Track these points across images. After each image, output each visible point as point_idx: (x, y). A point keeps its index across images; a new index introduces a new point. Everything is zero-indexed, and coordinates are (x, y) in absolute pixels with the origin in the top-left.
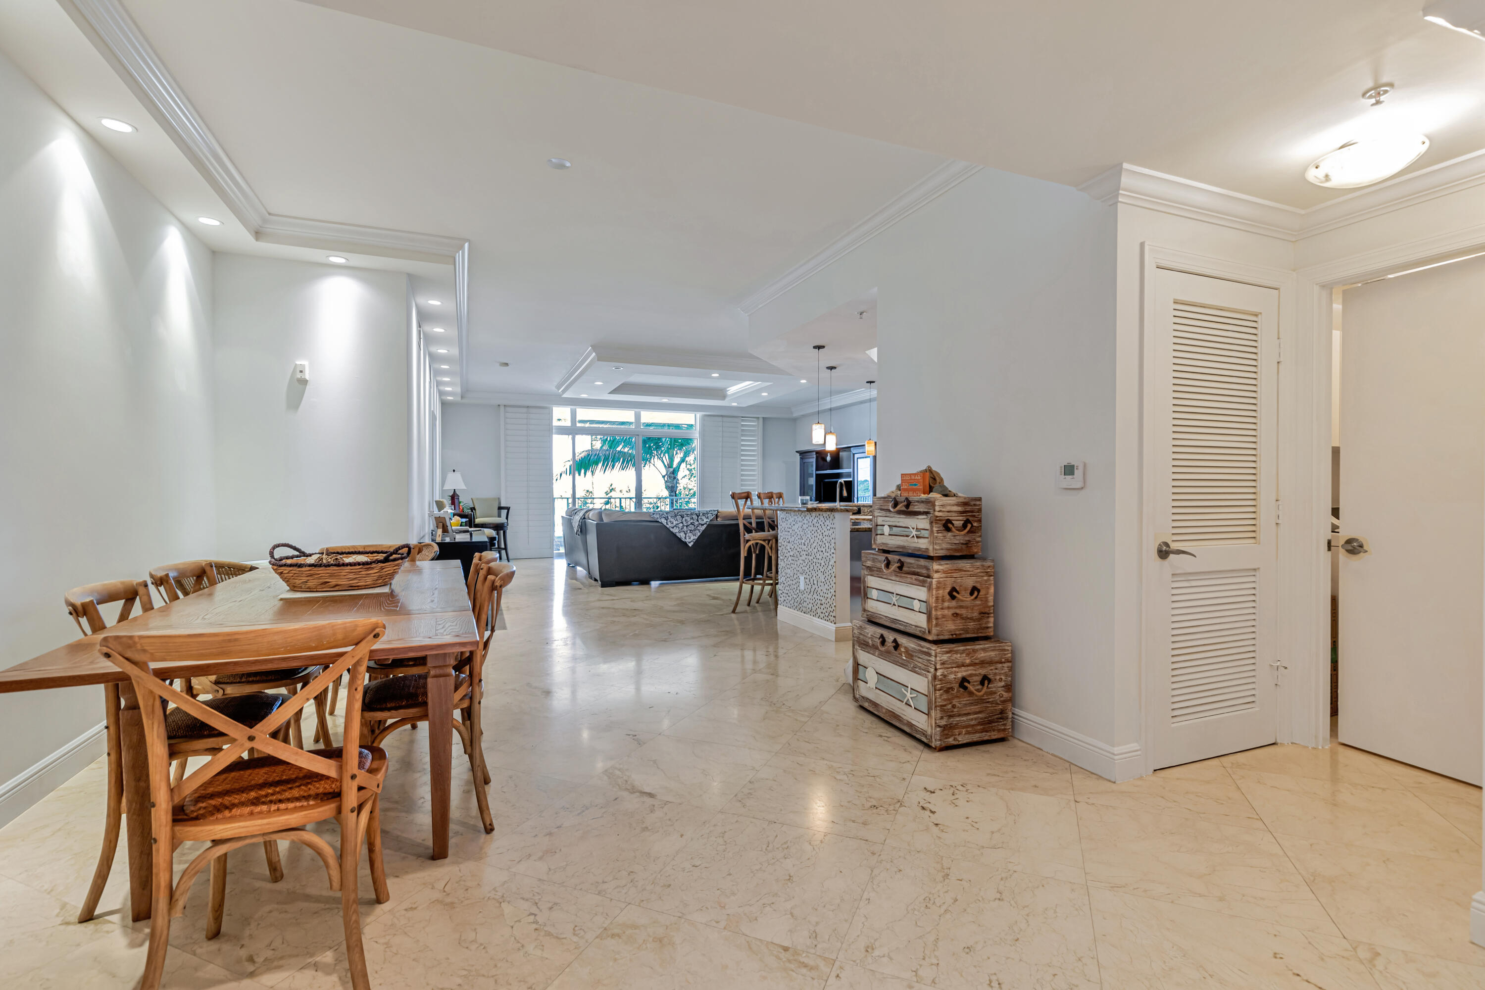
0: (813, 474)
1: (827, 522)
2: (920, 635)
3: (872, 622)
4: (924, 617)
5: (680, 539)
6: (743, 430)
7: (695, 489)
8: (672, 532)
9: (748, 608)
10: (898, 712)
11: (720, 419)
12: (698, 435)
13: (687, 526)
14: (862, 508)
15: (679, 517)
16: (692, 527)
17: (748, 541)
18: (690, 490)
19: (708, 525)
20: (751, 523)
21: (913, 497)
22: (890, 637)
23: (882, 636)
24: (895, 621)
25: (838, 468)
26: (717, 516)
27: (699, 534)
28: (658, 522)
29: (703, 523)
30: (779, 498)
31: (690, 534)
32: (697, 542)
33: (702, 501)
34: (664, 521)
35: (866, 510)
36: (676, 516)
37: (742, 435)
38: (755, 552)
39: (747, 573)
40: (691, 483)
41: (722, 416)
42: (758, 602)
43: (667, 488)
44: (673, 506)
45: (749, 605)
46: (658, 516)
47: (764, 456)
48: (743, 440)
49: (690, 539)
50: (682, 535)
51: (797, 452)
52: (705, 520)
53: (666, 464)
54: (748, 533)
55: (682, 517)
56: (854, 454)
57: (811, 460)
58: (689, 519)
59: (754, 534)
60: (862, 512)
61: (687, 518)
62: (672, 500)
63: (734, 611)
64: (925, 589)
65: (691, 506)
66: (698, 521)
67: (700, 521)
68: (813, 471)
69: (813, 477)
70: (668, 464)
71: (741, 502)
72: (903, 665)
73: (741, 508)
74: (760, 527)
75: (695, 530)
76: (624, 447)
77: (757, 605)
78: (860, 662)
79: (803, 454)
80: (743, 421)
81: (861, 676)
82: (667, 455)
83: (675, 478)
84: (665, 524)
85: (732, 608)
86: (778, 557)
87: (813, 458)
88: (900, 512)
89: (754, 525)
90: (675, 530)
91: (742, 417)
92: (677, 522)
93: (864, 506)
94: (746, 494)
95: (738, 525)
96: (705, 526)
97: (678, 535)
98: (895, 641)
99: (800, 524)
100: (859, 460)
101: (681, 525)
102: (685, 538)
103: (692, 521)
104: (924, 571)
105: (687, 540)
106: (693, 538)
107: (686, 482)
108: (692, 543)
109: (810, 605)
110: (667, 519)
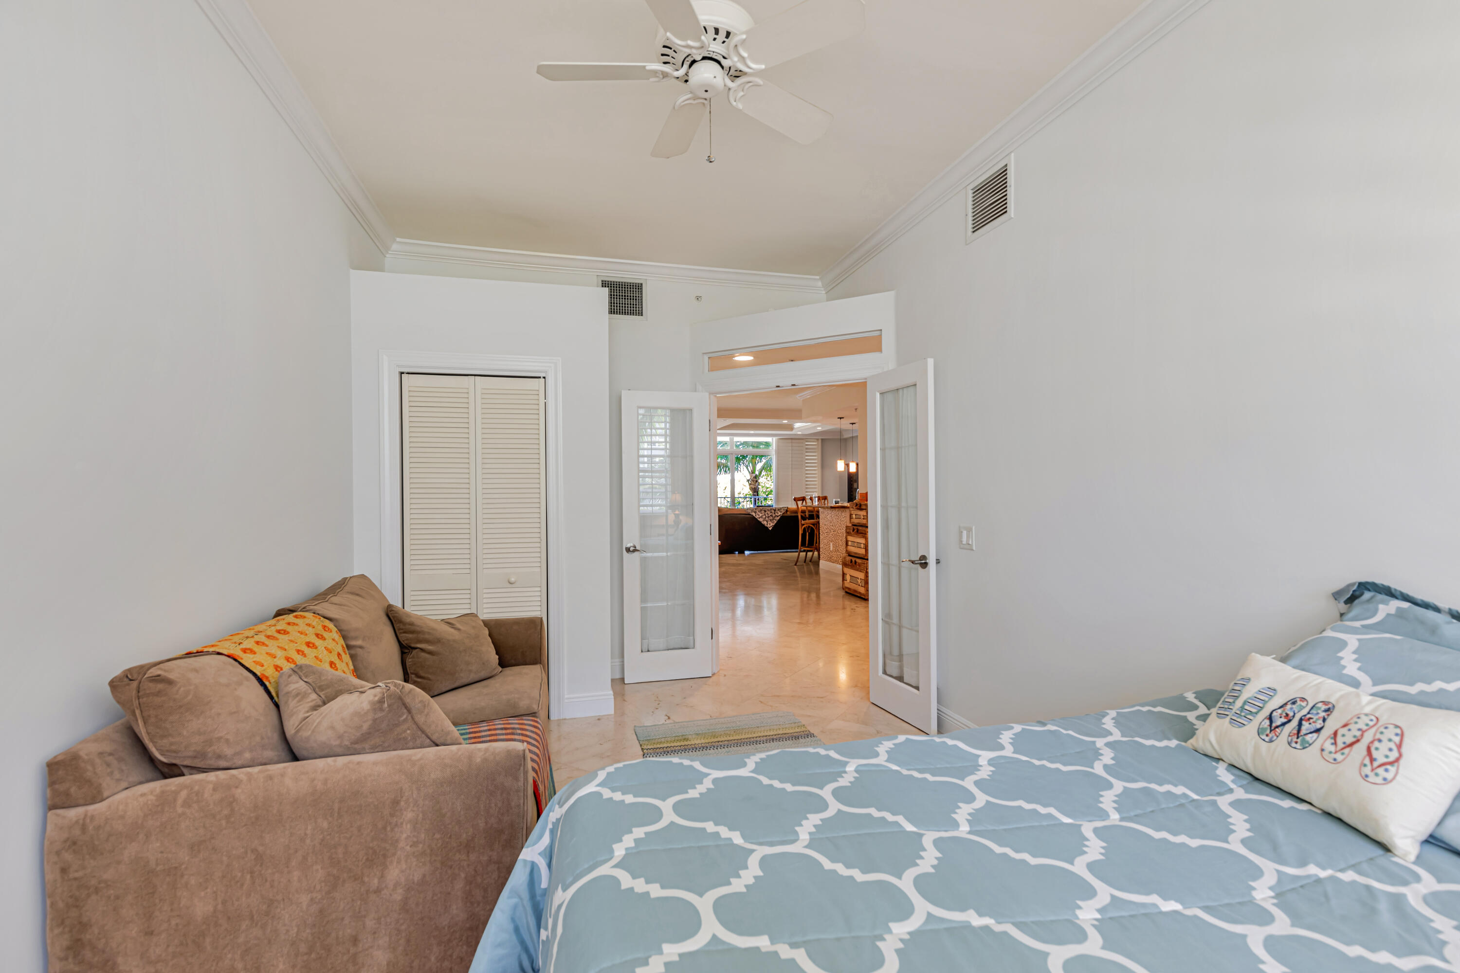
0: (845, 486)
1: (843, 514)
2: (863, 557)
3: (850, 555)
4: (864, 550)
5: (764, 525)
6: (807, 449)
7: (772, 487)
8: (759, 521)
9: (804, 564)
10: (856, 589)
11: (790, 441)
12: (774, 453)
13: (768, 517)
15: (763, 512)
16: (771, 518)
17: (804, 525)
18: (767, 488)
19: (781, 516)
20: (806, 515)
21: (862, 503)
22: (854, 559)
23: (851, 560)
24: (856, 553)
26: (787, 511)
27: (776, 522)
28: (750, 514)
29: (777, 515)
30: (825, 500)
31: (770, 522)
32: (775, 527)
33: (778, 499)
34: (754, 514)
36: (761, 511)
37: (807, 452)
38: (808, 531)
39: (803, 544)
40: (768, 482)
41: (792, 439)
42: (811, 561)
43: (751, 489)
44: (755, 504)
45: (805, 562)
46: (750, 511)
47: (823, 467)
48: (807, 456)
49: (770, 525)
50: (765, 523)
52: (780, 513)
53: (750, 471)
54: (804, 520)
55: (765, 511)
58: (769, 512)
59: (807, 521)
61: (768, 512)
62: (755, 499)
63: (796, 565)
64: (864, 539)
65: (770, 503)
66: (775, 514)
67: (776, 514)
68: (845, 484)
70: (751, 471)
71: (800, 503)
72: (857, 570)
73: (800, 506)
74: (811, 517)
75: (773, 519)
76: (721, 460)
77: (810, 563)
78: (845, 573)
80: (806, 442)
81: (845, 579)
82: (751, 464)
83: (757, 481)
84: (754, 516)
85: (794, 563)
86: (819, 533)
88: (858, 509)
89: (807, 516)
90: (761, 520)
91: (806, 439)
92: (762, 515)
94: (803, 498)
95: (798, 516)
96: (779, 517)
97: (762, 522)
98: (855, 561)
99: (830, 515)
101: (765, 516)
102: (767, 525)
103: (771, 514)
104: (864, 532)
105: (768, 526)
106: (771, 525)
107: (767, 483)
108: (771, 528)
109: (836, 558)
110: (755, 512)
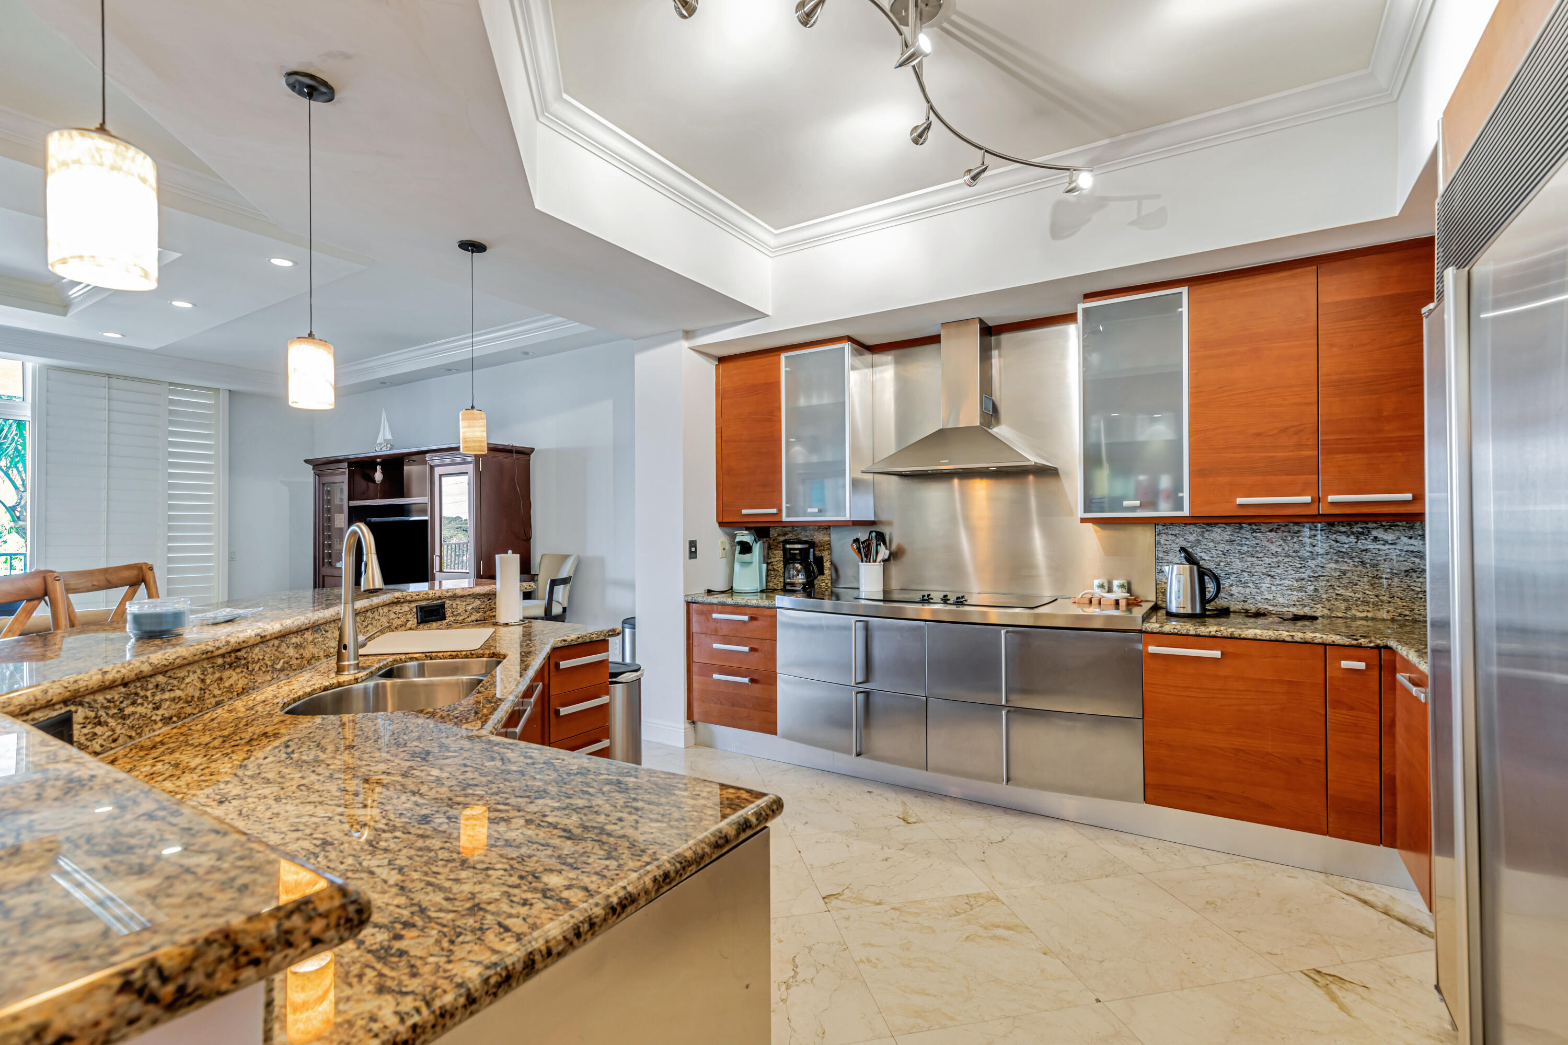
0: (342, 506)
6: (171, 412)
11: (102, 381)
12: (30, 414)
14: (448, 603)
25: (402, 495)
35: (461, 609)
37: (171, 423)
41: (108, 375)
47: (233, 468)
48: (173, 434)
51: (306, 461)
56: (432, 468)
57: (338, 478)
60: (448, 614)
68: (342, 500)
69: (342, 512)
79: (321, 466)
80: (172, 392)
87: (344, 474)
91: (171, 384)
93: (454, 597)
94: (133, 573)
100: (444, 479)
